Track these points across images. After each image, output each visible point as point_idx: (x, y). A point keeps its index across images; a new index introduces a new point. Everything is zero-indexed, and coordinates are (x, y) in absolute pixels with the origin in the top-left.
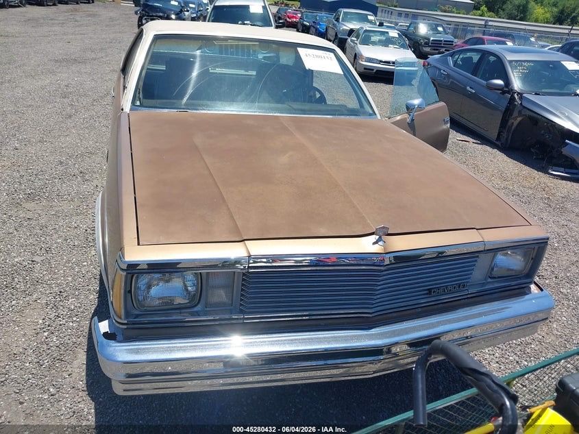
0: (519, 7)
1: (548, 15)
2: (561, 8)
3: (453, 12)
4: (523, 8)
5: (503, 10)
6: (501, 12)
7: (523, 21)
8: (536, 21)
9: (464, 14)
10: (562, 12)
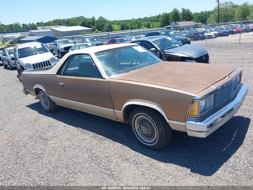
0: (109, 27)
1: (119, 28)
2: (121, 25)
3: (86, 34)
4: (110, 27)
5: (104, 29)
6: (103, 30)
7: (112, 31)
8: (116, 31)
9: (90, 34)
10: (122, 26)
